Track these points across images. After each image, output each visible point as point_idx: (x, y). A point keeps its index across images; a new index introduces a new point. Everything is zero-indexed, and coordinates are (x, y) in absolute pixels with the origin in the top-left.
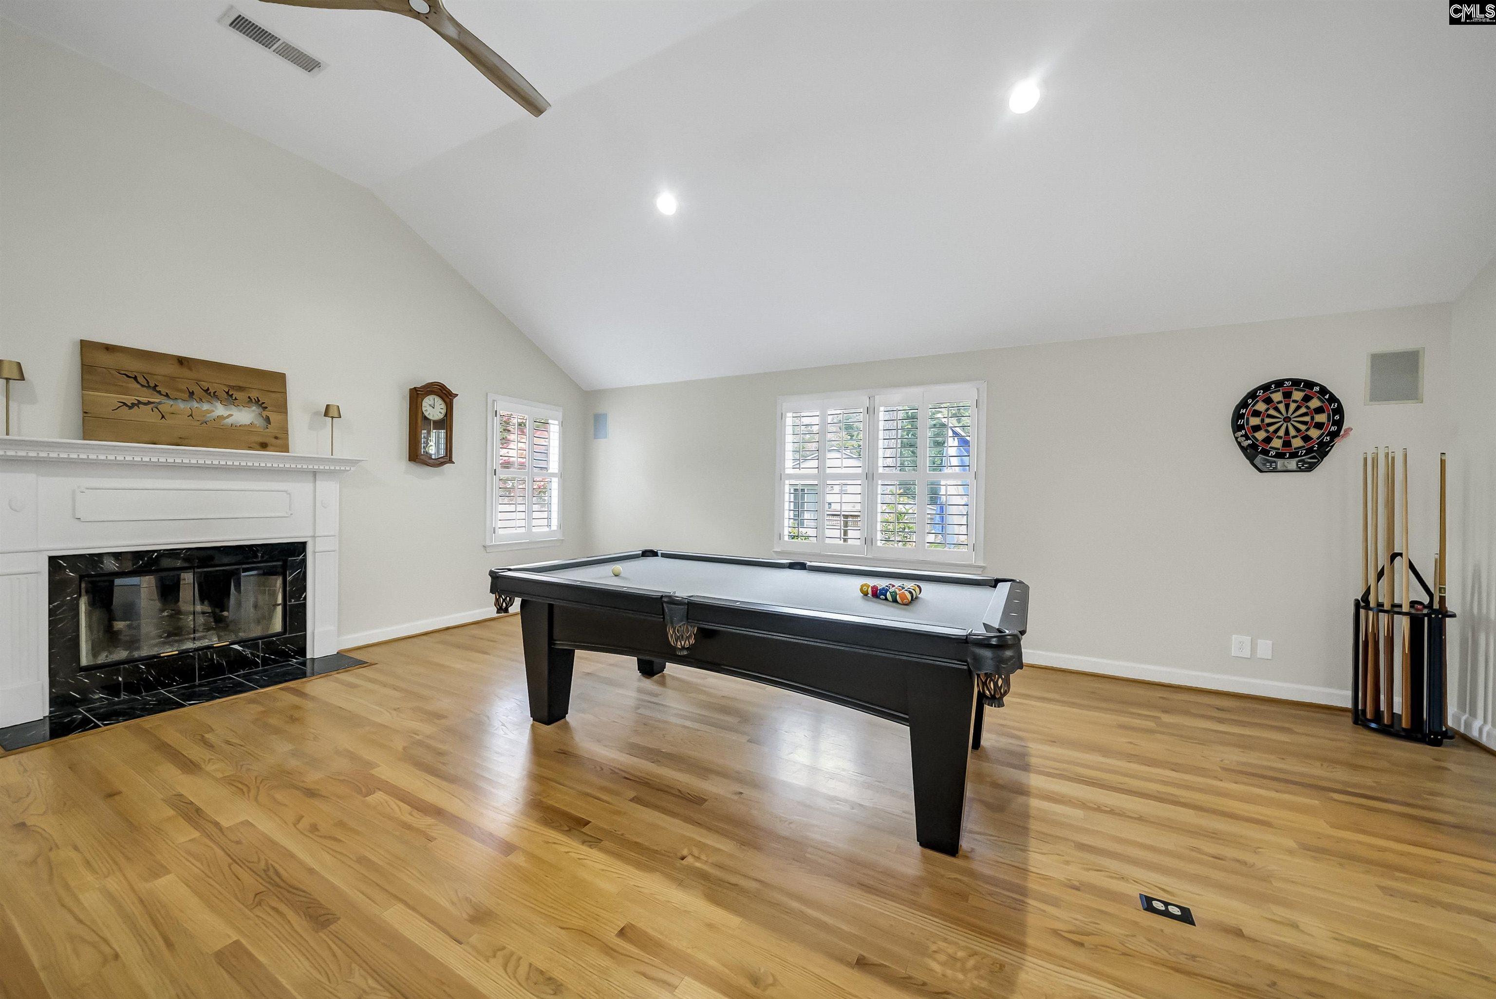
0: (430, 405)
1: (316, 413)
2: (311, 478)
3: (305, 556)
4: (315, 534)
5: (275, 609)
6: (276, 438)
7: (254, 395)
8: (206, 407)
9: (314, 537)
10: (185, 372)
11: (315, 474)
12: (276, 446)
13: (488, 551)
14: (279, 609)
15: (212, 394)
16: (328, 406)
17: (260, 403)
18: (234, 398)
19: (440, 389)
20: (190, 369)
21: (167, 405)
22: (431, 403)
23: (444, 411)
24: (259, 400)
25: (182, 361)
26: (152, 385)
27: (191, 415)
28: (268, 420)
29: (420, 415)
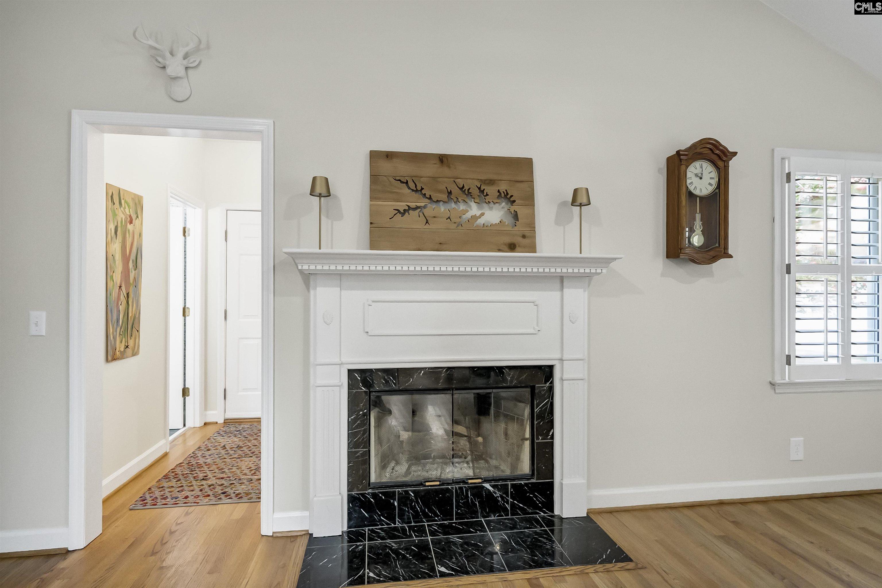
0: (696, 175)
1: (564, 204)
2: (558, 285)
3: (552, 383)
4: (562, 356)
5: (523, 443)
6: (524, 237)
7: (503, 187)
8: (462, 207)
9: (561, 360)
10: (446, 171)
11: (562, 279)
12: (524, 247)
13: (777, 391)
14: (527, 444)
15: (466, 191)
16: (576, 191)
17: (508, 197)
18: (485, 194)
19: (711, 149)
20: (449, 167)
21: (431, 209)
22: (698, 171)
23: (714, 182)
24: (507, 194)
25: (443, 159)
26: (419, 188)
27: (449, 218)
28: (516, 217)
29: (684, 189)
